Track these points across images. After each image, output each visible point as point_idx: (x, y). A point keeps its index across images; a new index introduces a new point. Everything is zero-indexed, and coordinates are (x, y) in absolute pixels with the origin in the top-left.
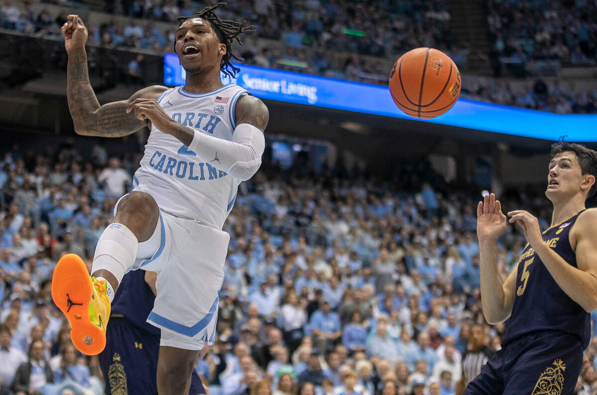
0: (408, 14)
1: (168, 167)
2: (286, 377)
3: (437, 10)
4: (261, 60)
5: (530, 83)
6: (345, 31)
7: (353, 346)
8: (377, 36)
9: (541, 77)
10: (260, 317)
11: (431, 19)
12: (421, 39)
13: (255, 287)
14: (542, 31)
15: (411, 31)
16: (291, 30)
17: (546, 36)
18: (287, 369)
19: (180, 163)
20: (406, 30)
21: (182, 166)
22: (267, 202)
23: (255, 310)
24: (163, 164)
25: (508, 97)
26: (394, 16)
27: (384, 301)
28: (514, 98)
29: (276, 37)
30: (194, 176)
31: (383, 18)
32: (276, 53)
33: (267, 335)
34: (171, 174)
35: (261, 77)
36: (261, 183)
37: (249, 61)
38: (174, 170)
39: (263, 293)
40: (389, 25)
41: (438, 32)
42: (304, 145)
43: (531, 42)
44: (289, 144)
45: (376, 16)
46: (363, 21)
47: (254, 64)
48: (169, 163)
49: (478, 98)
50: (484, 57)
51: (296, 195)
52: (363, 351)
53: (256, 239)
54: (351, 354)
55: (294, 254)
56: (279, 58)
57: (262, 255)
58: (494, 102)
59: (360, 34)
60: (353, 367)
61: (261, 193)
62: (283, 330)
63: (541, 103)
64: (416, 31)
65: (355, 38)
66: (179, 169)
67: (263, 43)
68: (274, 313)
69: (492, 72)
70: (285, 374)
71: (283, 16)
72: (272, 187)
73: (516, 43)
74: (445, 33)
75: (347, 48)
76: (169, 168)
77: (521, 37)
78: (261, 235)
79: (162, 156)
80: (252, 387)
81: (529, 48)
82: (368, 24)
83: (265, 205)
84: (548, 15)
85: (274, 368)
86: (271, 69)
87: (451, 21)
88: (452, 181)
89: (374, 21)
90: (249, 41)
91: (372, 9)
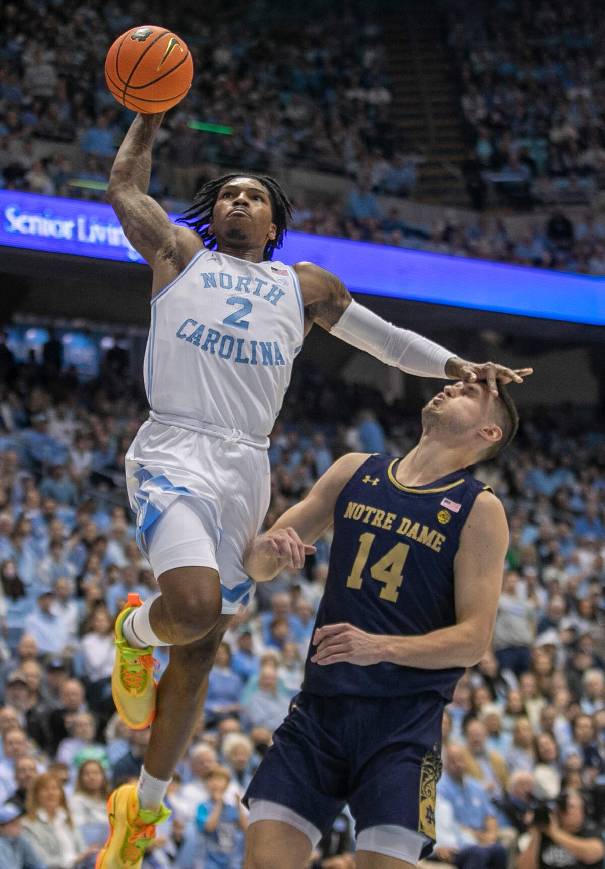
0: (314, 93)
1: (208, 341)
2: (92, 767)
3: (366, 85)
4: (37, 179)
5: (541, 218)
6: (194, 125)
7: (217, 707)
8: (255, 134)
9: (560, 208)
10: (42, 658)
11: (355, 101)
12: (337, 139)
13: (30, 601)
14: (561, 122)
15: (319, 123)
16: (94, 124)
17: (569, 131)
18: (95, 753)
19: (225, 338)
20: (309, 122)
21: (228, 342)
22: (51, 443)
23: (32, 646)
24: (200, 336)
25: (500, 245)
26: (285, 97)
27: (273, 626)
28: (510, 247)
29: (66, 136)
30: (242, 357)
31: (267, 101)
32: (66, 167)
33: (57, 692)
34: (213, 352)
35: (40, 212)
36: (41, 410)
37: (18, 182)
38: (217, 347)
39: (46, 614)
40: (280, 115)
41: (368, 125)
42: (118, 337)
43: (542, 143)
44: (93, 337)
45: (254, 96)
46: (230, 107)
47: (26, 187)
48: (210, 336)
49: (444, 247)
50: (456, 172)
51: (106, 430)
52: (235, 715)
53: (34, 514)
54: (213, 723)
55: (102, 539)
56: (72, 176)
57: (44, 543)
58: (473, 254)
59: (223, 130)
60: (218, 747)
61: (42, 428)
62: (84, 681)
63: (561, 256)
64: (327, 124)
65: (214, 138)
66: (223, 345)
67: (42, 149)
68: (68, 648)
69: (467, 198)
70: (89, 761)
71: (79, 98)
72: (61, 417)
73: (514, 147)
74: (383, 127)
75: (198, 158)
76: (210, 344)
77: (523, 135)
78: (42, 505)
79: (198, 326)
80: (30, 786)
81: (539, 155)
82: (239, 111)
83: (47, 449)
84: (572, 93)
85: (68, 751)
86: (58, 195)
87: (392, 105)
88: (396, 401)
89: (250, 107)
90: (16, 145)
91: (246, 84)
